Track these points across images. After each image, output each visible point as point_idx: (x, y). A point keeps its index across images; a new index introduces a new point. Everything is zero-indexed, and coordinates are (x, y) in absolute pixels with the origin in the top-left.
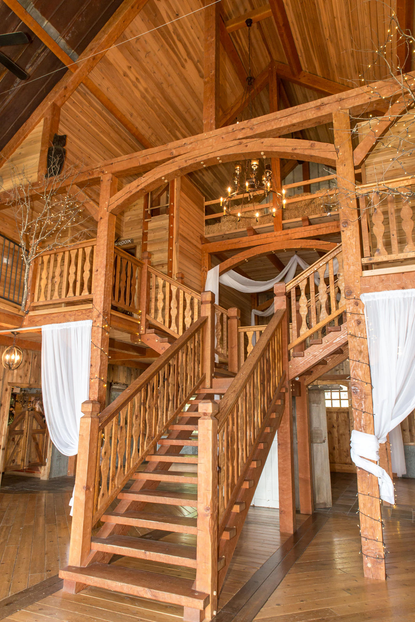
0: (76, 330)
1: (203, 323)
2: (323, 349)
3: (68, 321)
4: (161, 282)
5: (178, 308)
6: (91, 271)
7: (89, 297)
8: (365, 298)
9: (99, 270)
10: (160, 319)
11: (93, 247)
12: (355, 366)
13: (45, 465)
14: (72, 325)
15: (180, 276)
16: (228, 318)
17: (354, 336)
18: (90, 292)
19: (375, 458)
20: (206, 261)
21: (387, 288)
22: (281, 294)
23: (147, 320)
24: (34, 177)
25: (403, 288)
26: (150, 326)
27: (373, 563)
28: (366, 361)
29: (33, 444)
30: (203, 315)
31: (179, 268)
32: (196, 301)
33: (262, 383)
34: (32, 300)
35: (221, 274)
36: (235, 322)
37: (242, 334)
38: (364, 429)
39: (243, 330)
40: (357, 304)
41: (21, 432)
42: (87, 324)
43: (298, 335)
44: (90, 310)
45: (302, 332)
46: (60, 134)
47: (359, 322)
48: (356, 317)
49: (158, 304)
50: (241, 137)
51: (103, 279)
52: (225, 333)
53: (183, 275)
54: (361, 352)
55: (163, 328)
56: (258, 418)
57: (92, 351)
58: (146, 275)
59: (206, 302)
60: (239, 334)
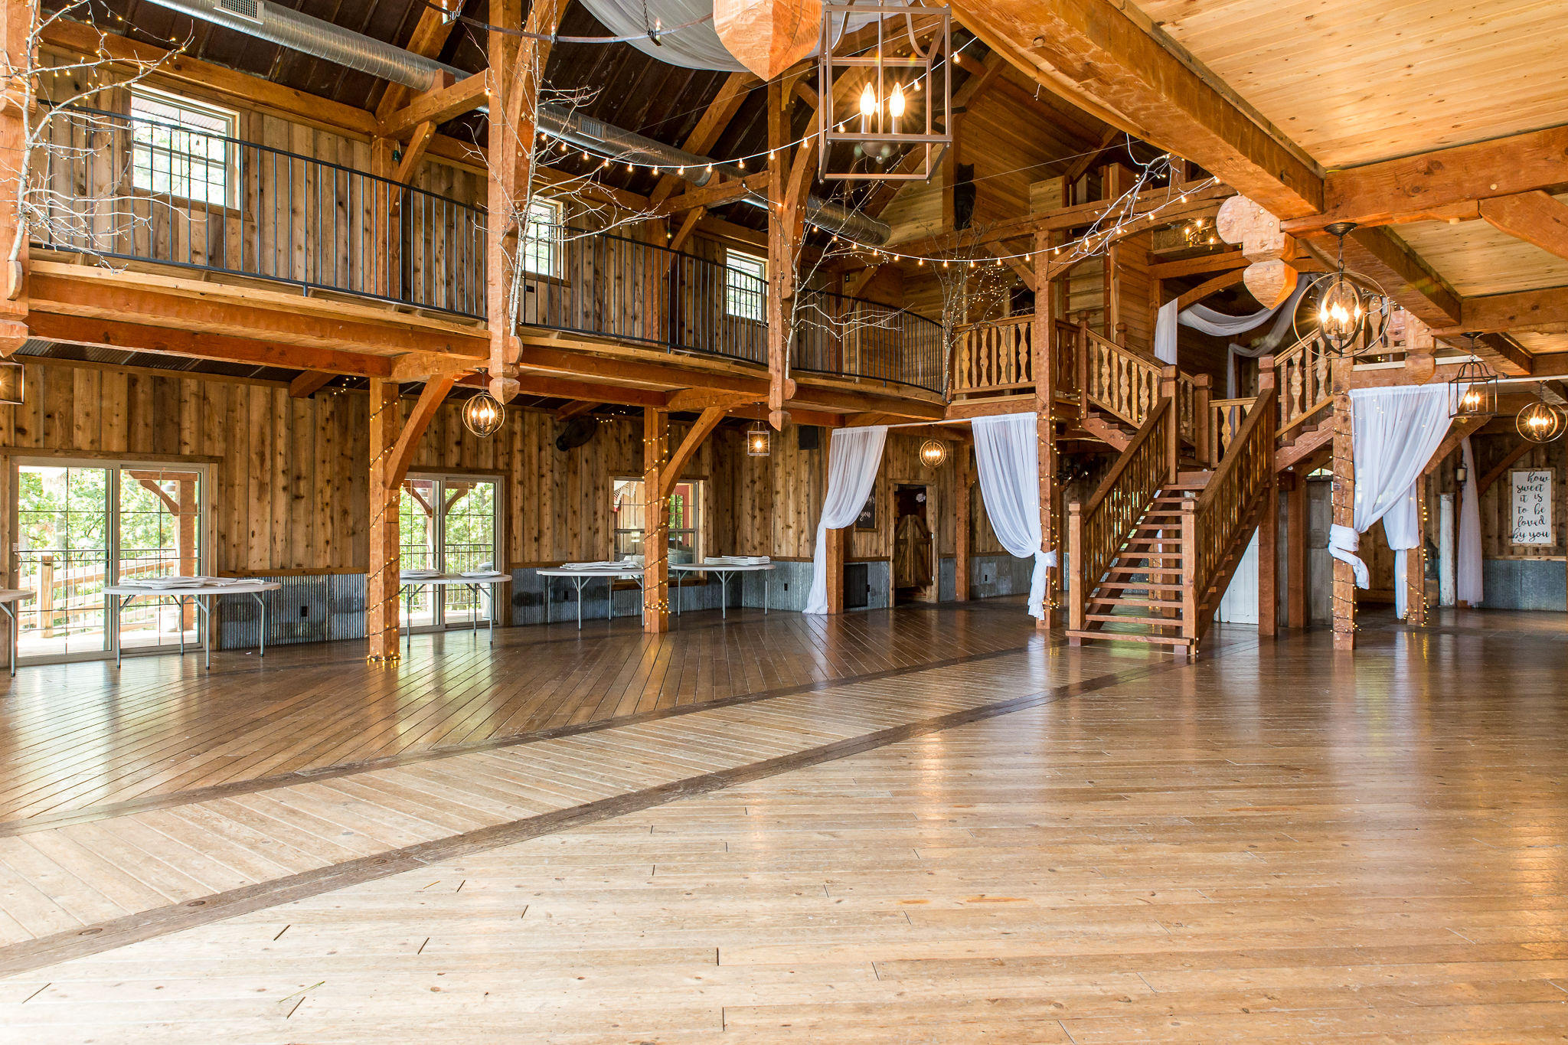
0: (1018, 422)
1: (1165, 405)
2: (1319, 437)
3: (1006, 413)
4: (1105, 351)
5: (1130, 386)
6: (1029, 353)
7: (1030, 385)
8: (1354, 394)
9: (1041, 353)
10: (1106, 399)
11: (1029, 324)
12: (1340, 463)
13: (931, 584)
14: (1012, 417)
15: (1122, 328)
16: (1195, 388)
17: (1339, 433)
18: (1030, 379)
19: (1352, 548)
20: (1156, 293)
21: (1377, 385)
22: (1267, 370)
23: (1088, 401)
24: (938, 225)
25: (1395, 385)
26: (1093, 408)
27: (1342, 637)
28: (1350, 458)
29: (918, 557)
30: (1164, 395)
31: (1121, 316)
32: (1154, 376)
33: (1240, 480)
34: (953, 387)
35: (1179, 312)
36: (1205, 394)
37: (1215, 410)
38: (1342, 523)
39: (1216, 404)
40: (1345, 400)
41: (906, 540)
42: (1032, 416)
43: (1289, 421)
44: (1033, 401)
45: (1293, 417)
46: (966, 163)
47: (1346, 419)
48: (1343, 414)
49: (1103, 380)
50: (1218, 195)
51: (1047, 364)
52: (1190, 409)
53: (1126, 326)
54: (1345, 449)
55: (1110, 410)
56: (1234, 515)
57: (1040, 448)
58: (1085, 342)
59: (1168, 379)
60: (1210, 410)
